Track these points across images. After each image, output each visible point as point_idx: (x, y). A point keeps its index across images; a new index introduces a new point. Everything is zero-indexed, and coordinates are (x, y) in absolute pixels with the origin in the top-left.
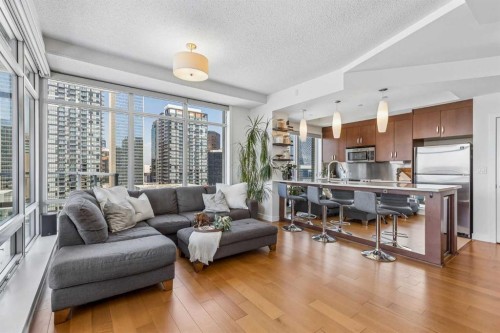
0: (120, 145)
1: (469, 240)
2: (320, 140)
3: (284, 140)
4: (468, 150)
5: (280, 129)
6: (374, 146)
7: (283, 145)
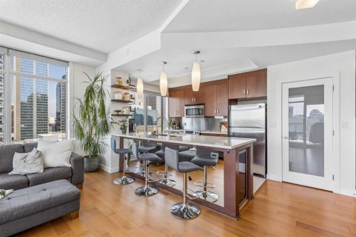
0: (25, 100)
1: (265, 180)
2: (167, 98)
3: (123, 98)
4: (264, 108)
5: (119, 87)
6: (204, 104)
7: (123, 101)
